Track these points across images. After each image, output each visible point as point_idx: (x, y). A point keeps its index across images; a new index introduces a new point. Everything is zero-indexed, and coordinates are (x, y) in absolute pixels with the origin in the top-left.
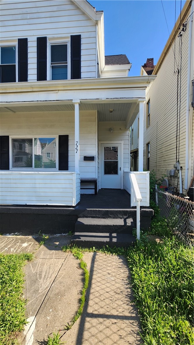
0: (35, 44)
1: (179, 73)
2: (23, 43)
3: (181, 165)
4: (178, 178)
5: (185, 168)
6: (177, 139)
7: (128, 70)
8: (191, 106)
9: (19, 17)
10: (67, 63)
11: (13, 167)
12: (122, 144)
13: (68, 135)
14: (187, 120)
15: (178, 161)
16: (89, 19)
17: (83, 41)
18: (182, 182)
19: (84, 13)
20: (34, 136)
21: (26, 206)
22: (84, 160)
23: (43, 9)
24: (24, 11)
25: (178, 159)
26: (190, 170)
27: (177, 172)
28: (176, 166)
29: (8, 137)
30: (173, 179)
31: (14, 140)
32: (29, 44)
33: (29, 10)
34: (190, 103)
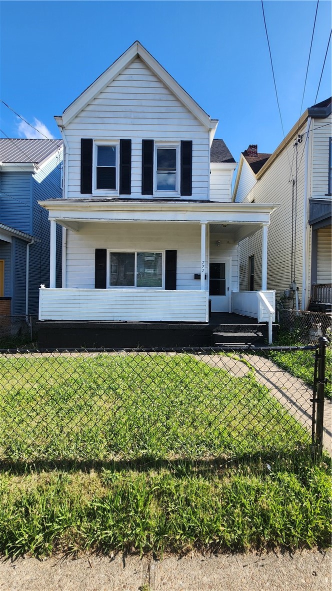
0: (140, 146)
1: (294, 184)
2: (126, 145)
3: (297, 286)
4: (294, 300)
5: (302, 288)
6: (292, 256)
7: (233, 170)
8: (307, 224)
9: (122, 115)
10: (175, 170)
11: (112, 284)
12: (230, 261)
13: (176, 251)
14: (304, 237)
15: (294, 280)
16: (201, 124)
17: (194, 147)
18: (299, 304)
19: (196, 118)
20: (137, 250)
21: (161, 322)
22: (195, 278)
23: (150, 109)
24: (128, 109)
25: (293, 279)
26: (307, 291)
27: (293, 293)
28: (291, 286)
29: (105, 250)
30: (287, 301)
31: (112, 254)
32: (133, 146)
33: (133, 109)
34: (307, 221)
